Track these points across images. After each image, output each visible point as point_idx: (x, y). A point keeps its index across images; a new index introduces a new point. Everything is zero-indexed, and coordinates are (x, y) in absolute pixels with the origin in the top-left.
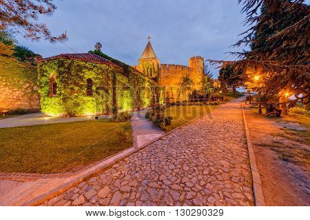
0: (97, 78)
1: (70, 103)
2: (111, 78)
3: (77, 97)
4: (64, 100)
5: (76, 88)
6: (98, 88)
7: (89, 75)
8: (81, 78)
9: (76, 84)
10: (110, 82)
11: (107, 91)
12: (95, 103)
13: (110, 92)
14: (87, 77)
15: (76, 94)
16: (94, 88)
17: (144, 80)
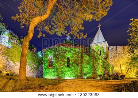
0: (72, 57)
1: (59, 71)
2: (80, 56)
3: (62, 68)
4: (57, 69)
5: (63, 63)
6: (73, 63)
7: (69, 55)
8: (65, 57)
9: (62, 61)
10: (79, 59)
11: (77, 65)
12: (71, 72)
13: (79, 65)
14: (67, 56)
15: (62, 66)
16: (71, 63)
17: (99, 58)
